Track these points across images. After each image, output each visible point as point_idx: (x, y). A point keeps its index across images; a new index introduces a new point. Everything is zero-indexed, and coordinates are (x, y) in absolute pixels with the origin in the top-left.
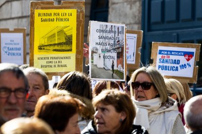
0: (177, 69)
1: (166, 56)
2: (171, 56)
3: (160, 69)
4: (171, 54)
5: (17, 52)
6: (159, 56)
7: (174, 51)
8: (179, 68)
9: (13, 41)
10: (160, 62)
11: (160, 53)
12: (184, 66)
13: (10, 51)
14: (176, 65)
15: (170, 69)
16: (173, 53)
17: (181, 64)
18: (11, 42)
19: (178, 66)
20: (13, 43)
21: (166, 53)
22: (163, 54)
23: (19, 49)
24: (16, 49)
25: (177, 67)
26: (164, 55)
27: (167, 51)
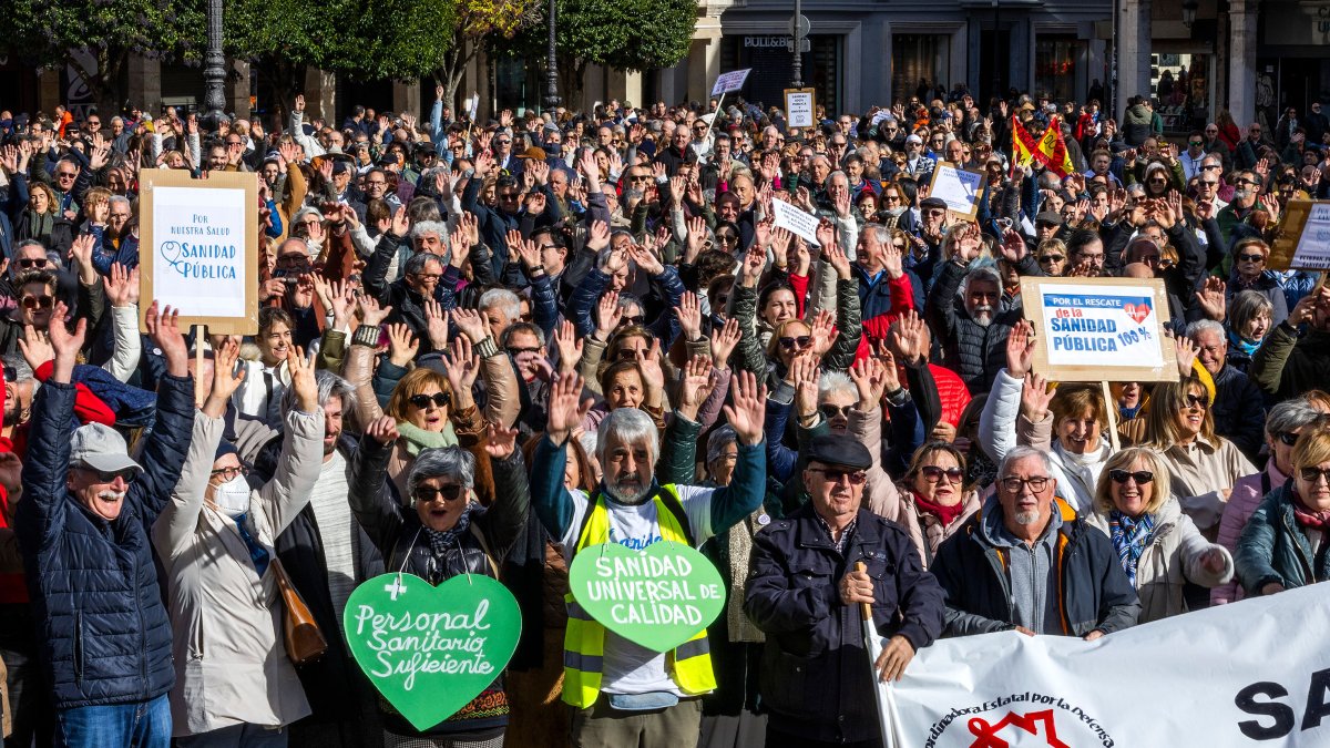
0: (1112, 346)
1: (1069, 309)
2: (1083, 310)
3: (1061, 347)
4: (1085, 306)
5: (222, 261)
6: (1051, 312)
7: (1090, 297)
8: (1118, 342)
9: (205, 219)
10: (1056, 328)
11: (1048, 303)
12: (1130, 337)
13: (192, 260)
14: (1107, 336)
15: (1090, 346)
16: (1087, 301)
17: (1120, 330)
18: (197, 224)
19: (1114, 336)
20: (204, 226)
21: (1067, 301)
22: (1057, 305)
23: (229, 252)
24: (216, 251)
25: (1111, 340)
26: (1063, 309)
27: (1071, 297)
